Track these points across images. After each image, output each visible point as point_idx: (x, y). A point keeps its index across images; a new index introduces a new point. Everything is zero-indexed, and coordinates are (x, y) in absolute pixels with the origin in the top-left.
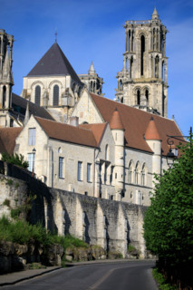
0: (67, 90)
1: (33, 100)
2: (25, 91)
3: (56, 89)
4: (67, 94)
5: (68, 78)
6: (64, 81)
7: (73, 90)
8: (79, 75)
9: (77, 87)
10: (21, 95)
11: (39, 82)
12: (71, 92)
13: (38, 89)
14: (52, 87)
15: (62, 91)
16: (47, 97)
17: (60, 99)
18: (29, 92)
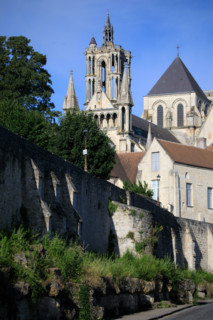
0: (192, 109)
1: (155, 122)
2: (146, 112)
3: (180, 108)
4: (192, 113)
5: (194, 95)
6: (189, 99)
7: (199, 108)
8: (205, 91)
9: (203, 105)
10: (142, 117)
11: (161, 101)
12: (196, 110)
13: (160, 110)
14: (176, 107)
15: (186, 110)
16: (171, 118)
17: (185, 119)
18: (150, 112)
